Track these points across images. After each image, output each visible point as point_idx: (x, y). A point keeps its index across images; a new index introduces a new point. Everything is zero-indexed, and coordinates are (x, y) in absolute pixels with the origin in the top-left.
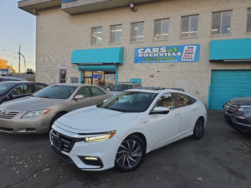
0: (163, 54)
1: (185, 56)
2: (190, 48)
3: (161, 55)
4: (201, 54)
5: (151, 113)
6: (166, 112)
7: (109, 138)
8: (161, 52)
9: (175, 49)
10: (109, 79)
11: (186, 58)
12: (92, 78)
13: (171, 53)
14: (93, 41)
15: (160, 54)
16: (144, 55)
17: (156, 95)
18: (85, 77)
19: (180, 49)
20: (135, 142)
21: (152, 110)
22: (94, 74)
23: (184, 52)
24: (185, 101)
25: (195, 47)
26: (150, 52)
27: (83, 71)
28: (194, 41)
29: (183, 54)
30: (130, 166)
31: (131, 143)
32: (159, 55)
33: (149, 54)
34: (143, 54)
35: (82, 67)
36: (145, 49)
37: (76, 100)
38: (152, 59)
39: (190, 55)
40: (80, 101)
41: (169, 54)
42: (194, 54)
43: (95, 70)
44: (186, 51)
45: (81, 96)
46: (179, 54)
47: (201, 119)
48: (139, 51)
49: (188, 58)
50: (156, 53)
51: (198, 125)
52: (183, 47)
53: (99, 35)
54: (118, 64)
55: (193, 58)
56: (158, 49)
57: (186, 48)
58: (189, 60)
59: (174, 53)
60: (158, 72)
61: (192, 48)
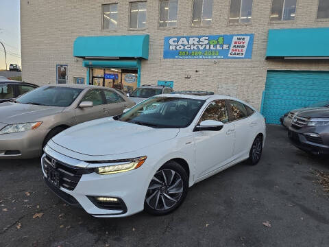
0: (204, 46)
1: (233, 50)
2: (240, 39)
3: (201, 48)
4: (255, 48)
5: (196, 129)
6: (218, 128)
7: (136, 168)
8: (201, 43)
9: (221, 40)
10: (128, 81)
11: (235, 54)
12: (104, 78)
13: (215, 46)
14: (105, 24)
15: (200, 46)
16: (178, 48)
17: (203, 102)
18: (93, 77)
19: (227, 39)
20: (173, 172)
21: (198, 124)
22: (107, 72)
23: (233, 45)
24: (236, 112)
25: (247, 39)
26: (186, 43)
27: (91, 68)
28: (248, 30)
29: (231, 48)
30: (166, 208)
31: (169, 174)
32: (198, 47)
33: (184, 45)
34: (176, 46)
36: (179, 39)
37: (81, 108)
38: (188, 54)
39: (240, 49)
40: (87, 111)
41: (212, 47)
42: (246, 48)
43: (109, 67)
44: (235, 43)
45: (90, 104)
46: (225, 46)
47: (260, 136)
48: (171, 42)
49: (237, 52)
50: (194, 45)
51: (255, 145)
52: (232, 36)
53: (114, 16)
54: (141, 60)
55: (244, 52)
56: (197, 39)
57: (235, 39)
58: (238, 56)
59: (218, 46)
60: (197, 71)
61: (244, 39)
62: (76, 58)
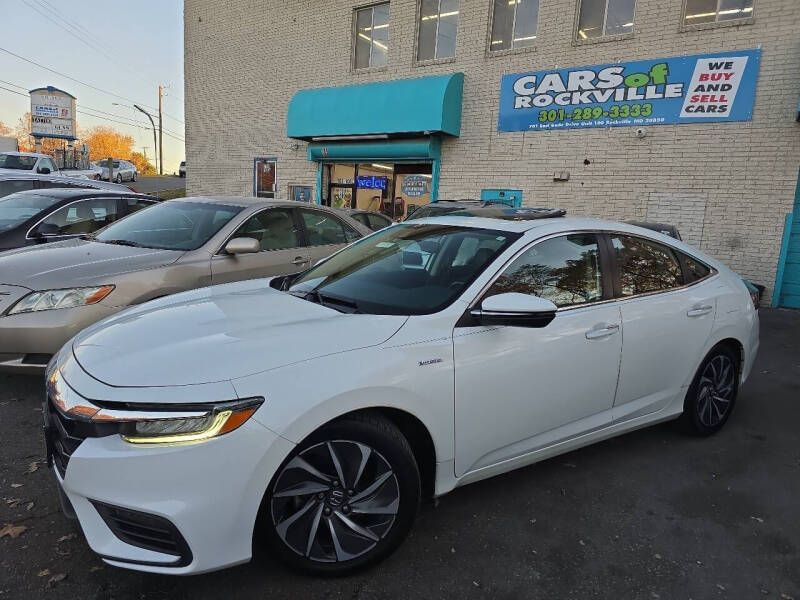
0: (609, 93)
1: (695, 99)
2: (717, 66)
3: (601, 98)
4: (763, 89)
5: (468, 320)
8: (601, 85)
9: (659, 74)
10: (409, 191)
11: (701, 109)
12: (355, 187)
13: (642, 90)
14: (360, 54)
15: (597, 94)
16: (536, 102)
18: (331, 186)
19: (678, 70)
20: (366, 451)
22: (362, 173)
23: (695, 82)
25: (740, 64)
26: (558, 86)
27: (326, 163)
28: (739, 38)
29: (691, 93)
30: (343, 555)
31: (350, 457)
32: (591, 97)
33: (553, 94)
34: (533, 97)
35: (324, 150)
36: (540, 77)
38: (563, 117)
39: (718, 94)
41: (632, 94)
42: (734, 90)
43: (368, 160)
44: (704, 77)
45: (250, 243)
46: (672, 91)
47: (728, 350)
48: (519, 87)
49: (706, 106)
50: (581, 90)
51: (709, 374)
52: (692, 61)
53: (381, 36)
54: (440, 138)
55: (729, 104)
56: (590, 75)
57: (702, 66)
58: (711, 115)
59: (651, 92)
60: (587, 162)
61: (728, 65)
62: (295, 142)
